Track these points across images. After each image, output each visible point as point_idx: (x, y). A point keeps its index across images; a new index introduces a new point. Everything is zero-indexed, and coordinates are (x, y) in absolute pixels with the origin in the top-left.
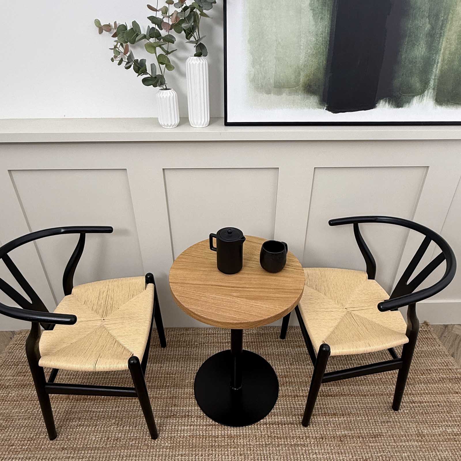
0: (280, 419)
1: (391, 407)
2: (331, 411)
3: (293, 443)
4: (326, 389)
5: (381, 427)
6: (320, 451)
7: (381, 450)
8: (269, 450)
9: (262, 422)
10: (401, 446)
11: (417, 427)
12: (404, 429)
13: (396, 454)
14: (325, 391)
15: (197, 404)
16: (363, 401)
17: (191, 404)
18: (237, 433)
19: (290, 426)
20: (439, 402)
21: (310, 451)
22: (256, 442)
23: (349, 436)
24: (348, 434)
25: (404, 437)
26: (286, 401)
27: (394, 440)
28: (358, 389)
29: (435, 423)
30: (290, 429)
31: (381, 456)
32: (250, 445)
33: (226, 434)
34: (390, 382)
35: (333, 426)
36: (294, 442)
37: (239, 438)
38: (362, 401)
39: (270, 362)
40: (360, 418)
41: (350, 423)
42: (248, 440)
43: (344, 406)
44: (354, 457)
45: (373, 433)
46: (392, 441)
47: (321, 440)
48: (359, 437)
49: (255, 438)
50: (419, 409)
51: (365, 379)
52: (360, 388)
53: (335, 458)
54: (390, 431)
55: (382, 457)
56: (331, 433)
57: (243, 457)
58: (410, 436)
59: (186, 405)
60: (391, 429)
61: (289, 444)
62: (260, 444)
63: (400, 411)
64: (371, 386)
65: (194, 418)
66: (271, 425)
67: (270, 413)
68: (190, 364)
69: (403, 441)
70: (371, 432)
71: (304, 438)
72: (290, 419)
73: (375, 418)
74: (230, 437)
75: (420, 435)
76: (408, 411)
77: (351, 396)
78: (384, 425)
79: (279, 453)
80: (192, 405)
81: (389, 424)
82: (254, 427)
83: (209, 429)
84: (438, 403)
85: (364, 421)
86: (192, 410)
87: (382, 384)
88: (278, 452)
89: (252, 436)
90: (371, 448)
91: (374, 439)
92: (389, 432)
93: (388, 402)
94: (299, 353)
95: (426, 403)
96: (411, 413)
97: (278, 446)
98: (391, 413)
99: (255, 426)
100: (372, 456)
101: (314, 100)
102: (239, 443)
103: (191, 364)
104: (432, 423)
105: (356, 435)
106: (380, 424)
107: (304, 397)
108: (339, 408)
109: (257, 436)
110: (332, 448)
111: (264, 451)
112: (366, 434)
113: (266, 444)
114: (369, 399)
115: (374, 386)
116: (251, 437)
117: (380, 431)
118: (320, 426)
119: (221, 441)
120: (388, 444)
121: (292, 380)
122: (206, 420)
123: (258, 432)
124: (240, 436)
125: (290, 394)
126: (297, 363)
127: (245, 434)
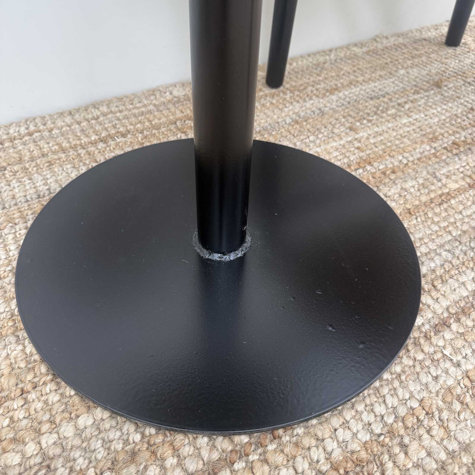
15: (76, 399)
17: (47, 417)
26: (433, 222)
37: (397, 450)
59: (14, 440)
66: (463, 319)
80: (52, 422)
86: (60, 443)
99: (412, 354)
116: (440, 411)
121: (389, 163)
122: (175, 451)
123: (447, 372)
124: (391, 433)
125: (424, 199)
126: (365, 122)
127: (402, 411)
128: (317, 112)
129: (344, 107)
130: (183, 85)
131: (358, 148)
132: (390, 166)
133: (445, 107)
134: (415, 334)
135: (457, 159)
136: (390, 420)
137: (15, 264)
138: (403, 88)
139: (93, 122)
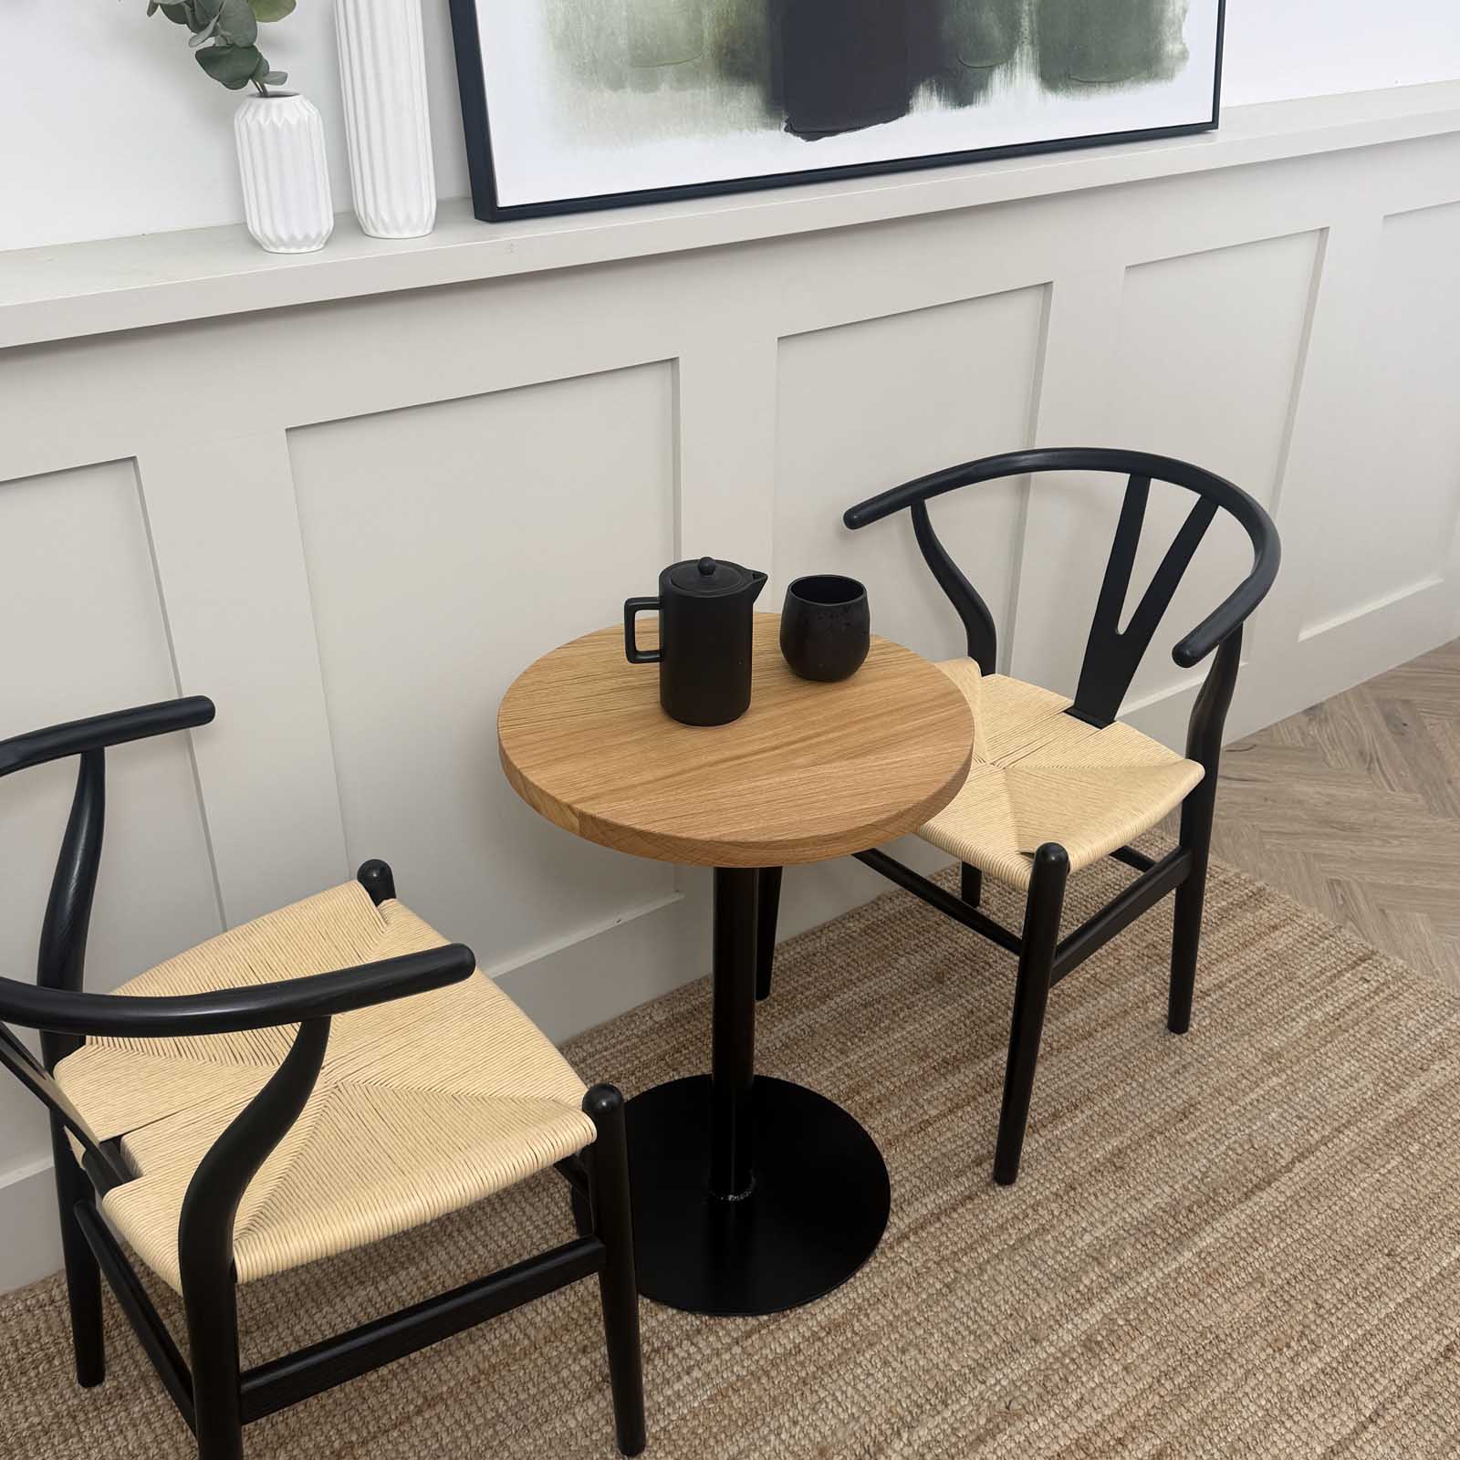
0: (930, 1203)
1: (1167, 1031)
2: (1040, 1114)
3: (1011, 1243)
4: (986, 1068)
5: (1180, 1086)
6: (1092, 1219)
7: (1218, 1136)
8: (968, 1293)
9: (891, 1239)
10: (1251, 1104)
11: (1252, 1046)
12: (1230, 1064)
13: (1255, 1128)
14: (986, 1073)
15: (652, 1305)
16: (1097, 1050)
18: (844, 1306)
19: (970, 1206)
20: (1255, 966)
21: (1069, 1233)
22: (917, 1295)
23: (1129, 1146)
24: (1122, 1143)
25: (1244, 1081)
26: (909, 1151)
27: (1229, 1099)
28: (1063, 1027)
29: (1280, 1017)
30: (977, 1212)
31: (1229, 1148)
32: (906, 1313)
33: (815, 1329)
34: (1120, 974)
35: (1073, 1145)
36: (1014, 1237)
37: (861, 1317)
38: (1091, 1050)
39: (777, 1075)
40: (1120, 1093)
41: (1107, 1117)
42: (889, 1305)
43: (1062, 1084)
44: (1176, 1187)
45: (1173, 1109)
46: (1227, 1103)
47: (1072, 1194)
48: (1152, 1136)
49: (905, 1290)
50: (1228, 1002)
51: (1059, 996)
52: (1064, 1024)
53: (1135, 1214)
54: (1206, 1083)
55: (1233, 1150)
56: (1083, 1164)
57: (913, 1352)
58: (1253, 1071)
60: (1205, 1079)
61: (1003, 1249)
62: (930, 1295)
63: (1191, 1029)
64: (1086, 1004)
65: (680, 1345)
66: (920, 1232)
67: (892, 1205)
68: (523, 1210)
69: (1248, 1090)
70: (1167, 1109)
71: (1030, 1211)
72: (957, 1189)
73: (1153, 1073)
74: (834, 1327)
75: (1271, 1057)
76: (1208, 1021)
77: (1059, 1050)
78: (1181, 1079)
79: (998, 1284)
81: (1192, 1070)
82: (880, 1263)
83: (752, 1345)
84: (1256, 969)
85: (1133, 1093)
87: (1108, 989)
88: (994, 1284)
89: (894, 1289)
90: (1194, 1145)
91: (1186, 1122)
92: (1205, 1087)
93: (1153, 1023)
94: (841, 1015)
95: (1230, 982)
96: (1219, 1021)
97: (982, 1270)
98: (1178, 1044)
99: (878, 1259)
100: (1209, 1160)
101: (748, 99)
102: (872, 1329)
103: (528, 1209)
104: (1275, 1020)
105: (1141, 1136)
106: (1173, 1082)
107: (945, 1116)
108: (1055, 1095)
109: (908, 1280)
110: (1112, 1196)
111: (957, 1303)
112: (1162, 1121)
113: (947, 1286)
114: (1106, 1038)
115: (1094, 1002)
116: (893, 1293)
117: (1184, 1097)
118: (1044, 1163)
119: (819, 1354)
120: (1223, 1116)
121: (878, 1090)
122: (723, 1328)
123: (901, 1269)
124: (860, 1309)
125: (904, 1128)
126: (856, 1040)
127: (867, 1295)
128: (807, 1030)
129: (835, 1022)
130: (661, 1003)
131: (848, 1075)
132: (877, 1094)
133: (943, 1011)
134: (881, 1245)
135: (943, 1080)
136: (859, 1301)
137: (572, 1217)
138: (901, 986)
139: (582, 1065)
